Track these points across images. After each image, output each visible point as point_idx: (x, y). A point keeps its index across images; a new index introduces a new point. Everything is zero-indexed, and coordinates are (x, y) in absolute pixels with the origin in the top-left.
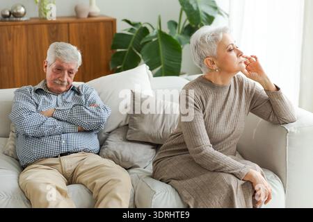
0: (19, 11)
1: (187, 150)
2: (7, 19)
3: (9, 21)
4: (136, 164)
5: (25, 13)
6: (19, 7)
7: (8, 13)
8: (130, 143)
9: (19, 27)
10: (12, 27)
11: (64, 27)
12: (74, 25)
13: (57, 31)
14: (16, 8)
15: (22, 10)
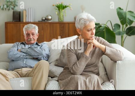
0: (48, 18)
1: (69, 69)
2: (43, 21)
3: (44, 22)
4: (56, 75)
5: (51, 19)
6: (49, 16)
7: (44, 19)
8: (56, 67)
9: (47, 24)
10: (44, 24)
11: (67, 25)
12: (71, 24)
13: (63, 27)
14: (47, 16)
15: (50, 17)
